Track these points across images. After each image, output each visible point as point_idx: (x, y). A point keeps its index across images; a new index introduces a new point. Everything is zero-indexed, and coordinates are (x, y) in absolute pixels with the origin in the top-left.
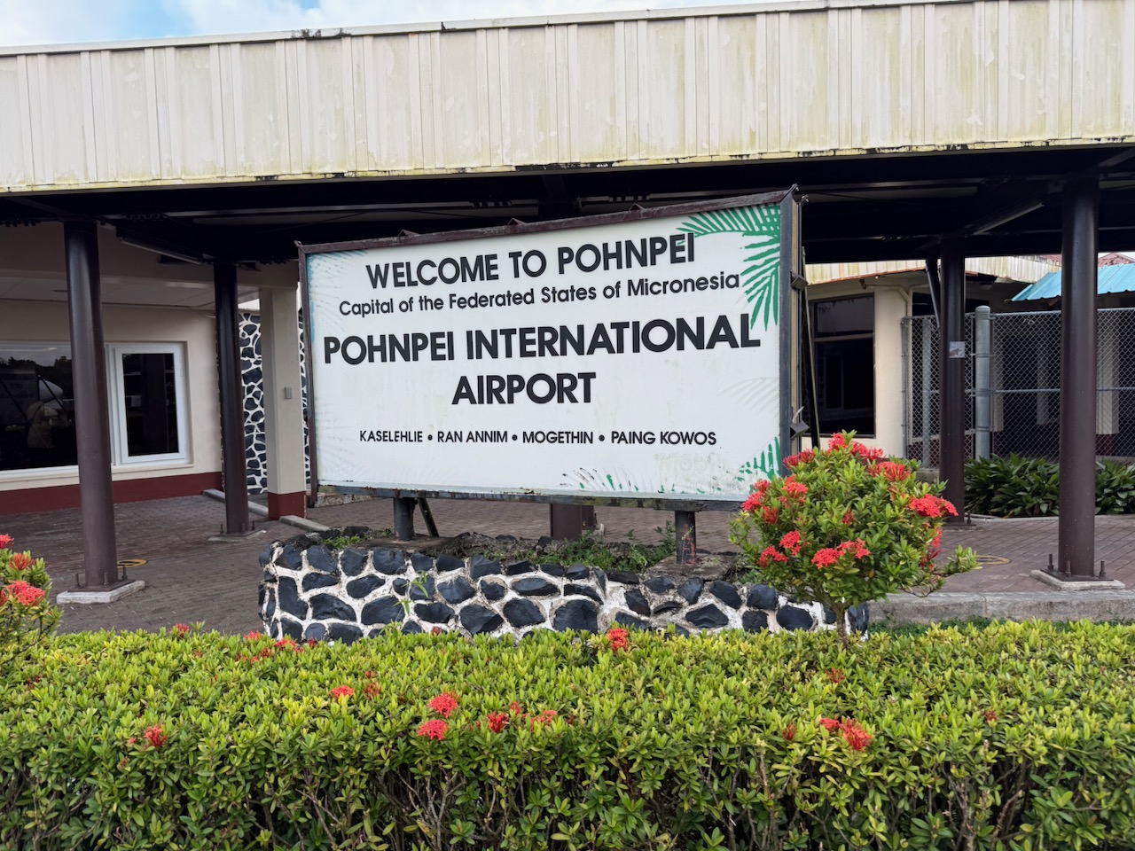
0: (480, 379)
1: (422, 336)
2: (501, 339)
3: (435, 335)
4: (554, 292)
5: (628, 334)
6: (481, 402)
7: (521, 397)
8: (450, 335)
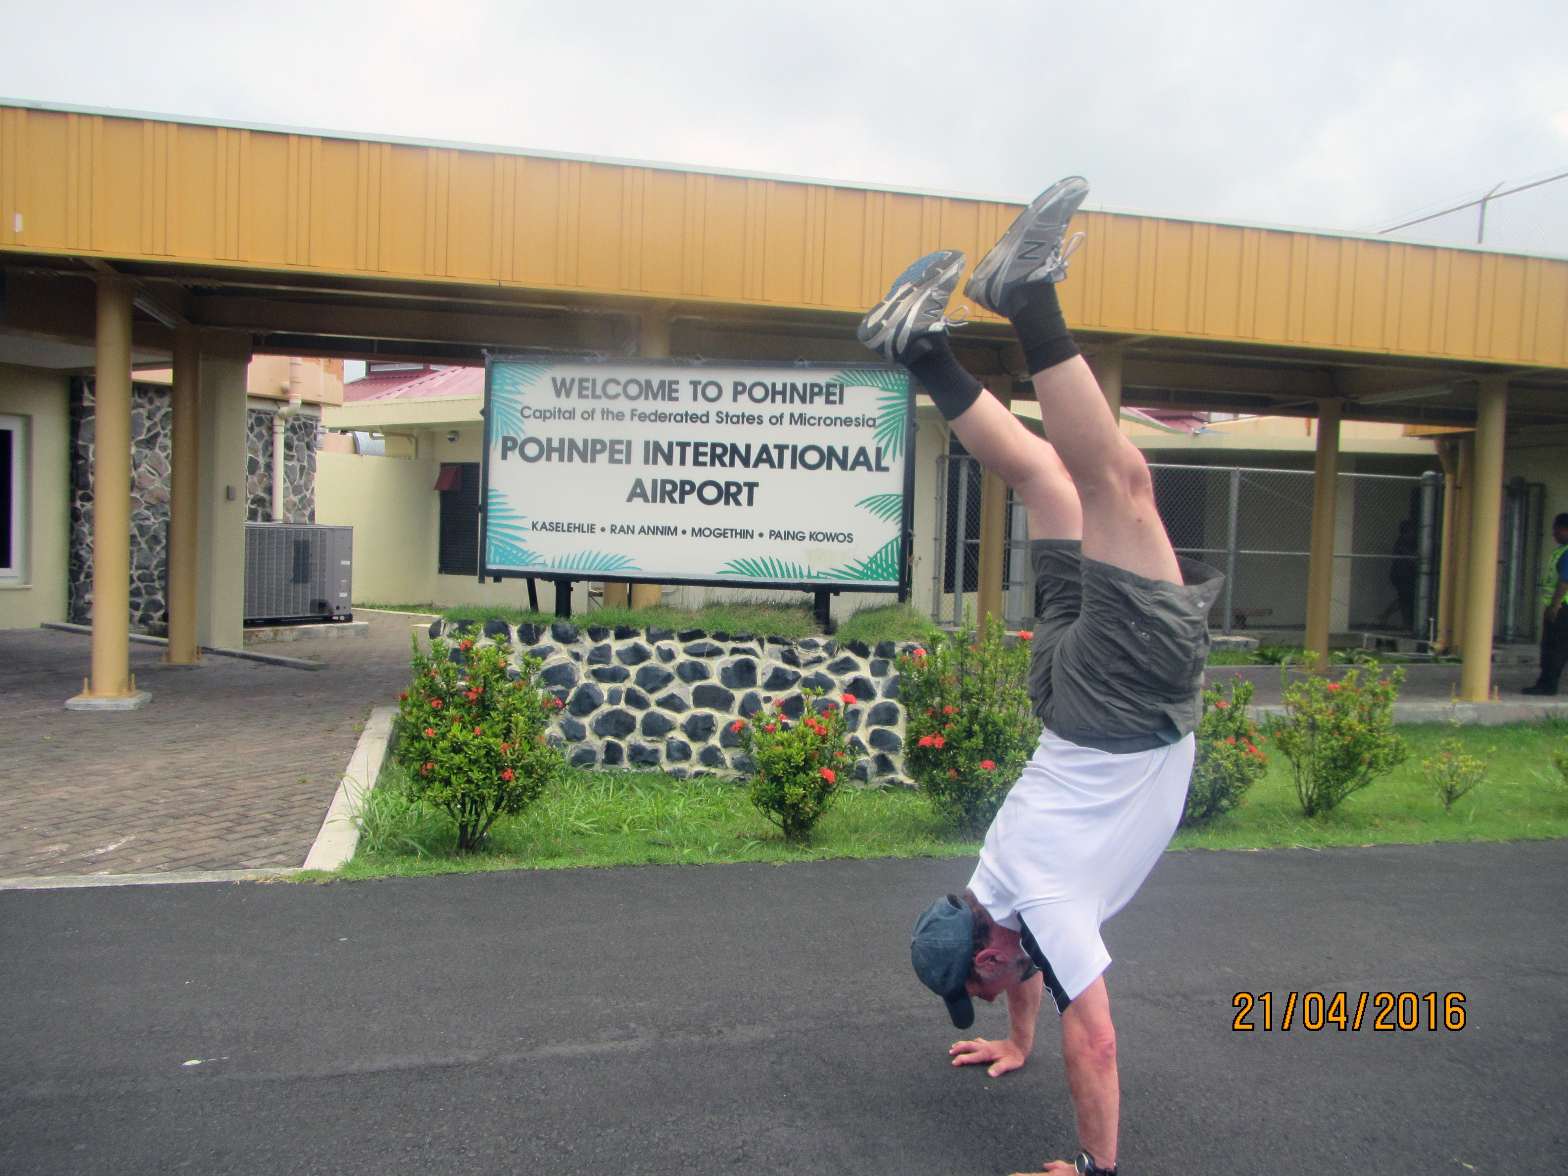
0: (655, 482)
1: (602, 442)
2: (677, 451)
3: (613, 443)
4: (727, 415)
5: (788, 454)
6: (654, 500)
7: (692, 499)
8: (629, 444)
